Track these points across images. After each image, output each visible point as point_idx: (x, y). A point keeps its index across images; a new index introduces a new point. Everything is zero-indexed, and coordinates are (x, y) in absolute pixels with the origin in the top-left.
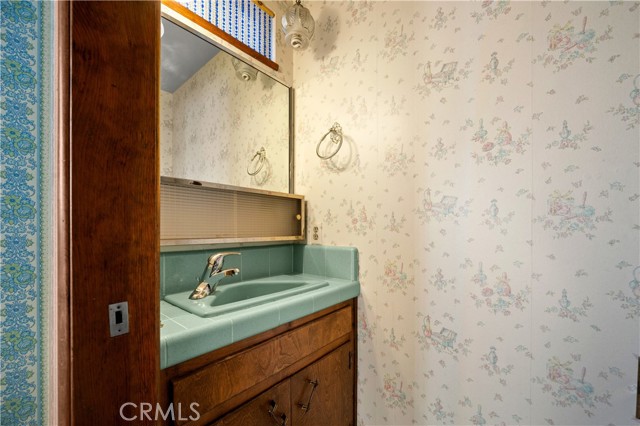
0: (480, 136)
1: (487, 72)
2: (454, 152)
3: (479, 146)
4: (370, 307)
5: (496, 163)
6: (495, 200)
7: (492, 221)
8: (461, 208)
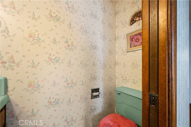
0: (67, 42)
1: (69, 26)
2: (59, 44)
3: (66, 45)
4: (17, 105)
5: (70, 50)
6: (70, 60)
7: (70, 66)
8: (61, 61)
